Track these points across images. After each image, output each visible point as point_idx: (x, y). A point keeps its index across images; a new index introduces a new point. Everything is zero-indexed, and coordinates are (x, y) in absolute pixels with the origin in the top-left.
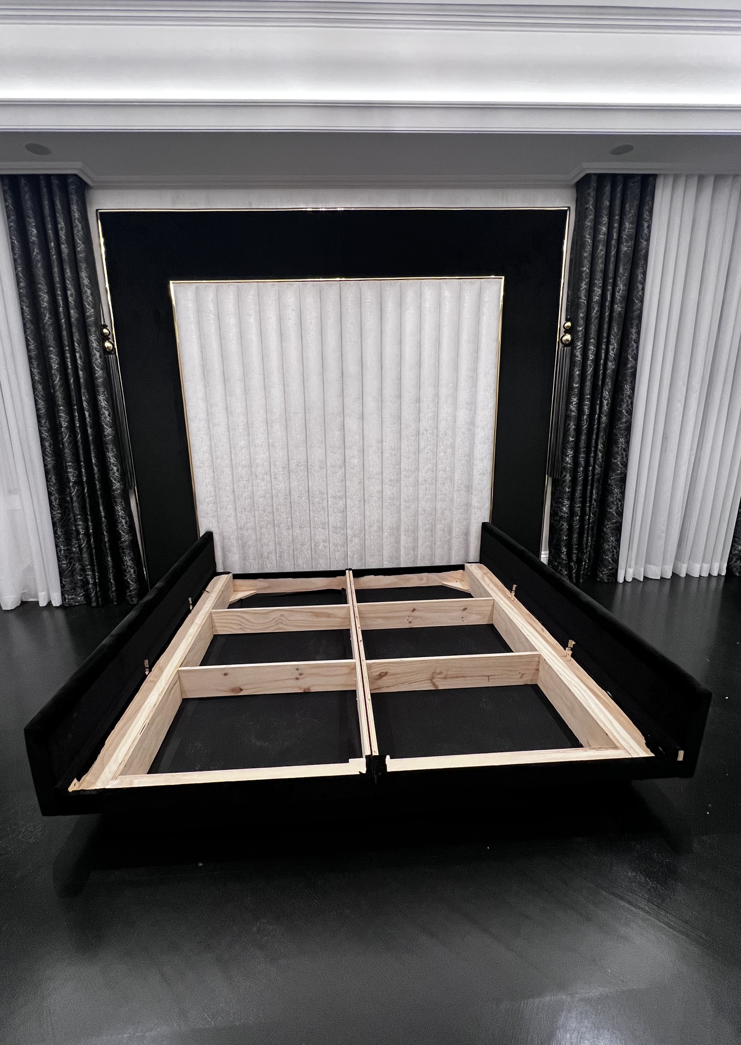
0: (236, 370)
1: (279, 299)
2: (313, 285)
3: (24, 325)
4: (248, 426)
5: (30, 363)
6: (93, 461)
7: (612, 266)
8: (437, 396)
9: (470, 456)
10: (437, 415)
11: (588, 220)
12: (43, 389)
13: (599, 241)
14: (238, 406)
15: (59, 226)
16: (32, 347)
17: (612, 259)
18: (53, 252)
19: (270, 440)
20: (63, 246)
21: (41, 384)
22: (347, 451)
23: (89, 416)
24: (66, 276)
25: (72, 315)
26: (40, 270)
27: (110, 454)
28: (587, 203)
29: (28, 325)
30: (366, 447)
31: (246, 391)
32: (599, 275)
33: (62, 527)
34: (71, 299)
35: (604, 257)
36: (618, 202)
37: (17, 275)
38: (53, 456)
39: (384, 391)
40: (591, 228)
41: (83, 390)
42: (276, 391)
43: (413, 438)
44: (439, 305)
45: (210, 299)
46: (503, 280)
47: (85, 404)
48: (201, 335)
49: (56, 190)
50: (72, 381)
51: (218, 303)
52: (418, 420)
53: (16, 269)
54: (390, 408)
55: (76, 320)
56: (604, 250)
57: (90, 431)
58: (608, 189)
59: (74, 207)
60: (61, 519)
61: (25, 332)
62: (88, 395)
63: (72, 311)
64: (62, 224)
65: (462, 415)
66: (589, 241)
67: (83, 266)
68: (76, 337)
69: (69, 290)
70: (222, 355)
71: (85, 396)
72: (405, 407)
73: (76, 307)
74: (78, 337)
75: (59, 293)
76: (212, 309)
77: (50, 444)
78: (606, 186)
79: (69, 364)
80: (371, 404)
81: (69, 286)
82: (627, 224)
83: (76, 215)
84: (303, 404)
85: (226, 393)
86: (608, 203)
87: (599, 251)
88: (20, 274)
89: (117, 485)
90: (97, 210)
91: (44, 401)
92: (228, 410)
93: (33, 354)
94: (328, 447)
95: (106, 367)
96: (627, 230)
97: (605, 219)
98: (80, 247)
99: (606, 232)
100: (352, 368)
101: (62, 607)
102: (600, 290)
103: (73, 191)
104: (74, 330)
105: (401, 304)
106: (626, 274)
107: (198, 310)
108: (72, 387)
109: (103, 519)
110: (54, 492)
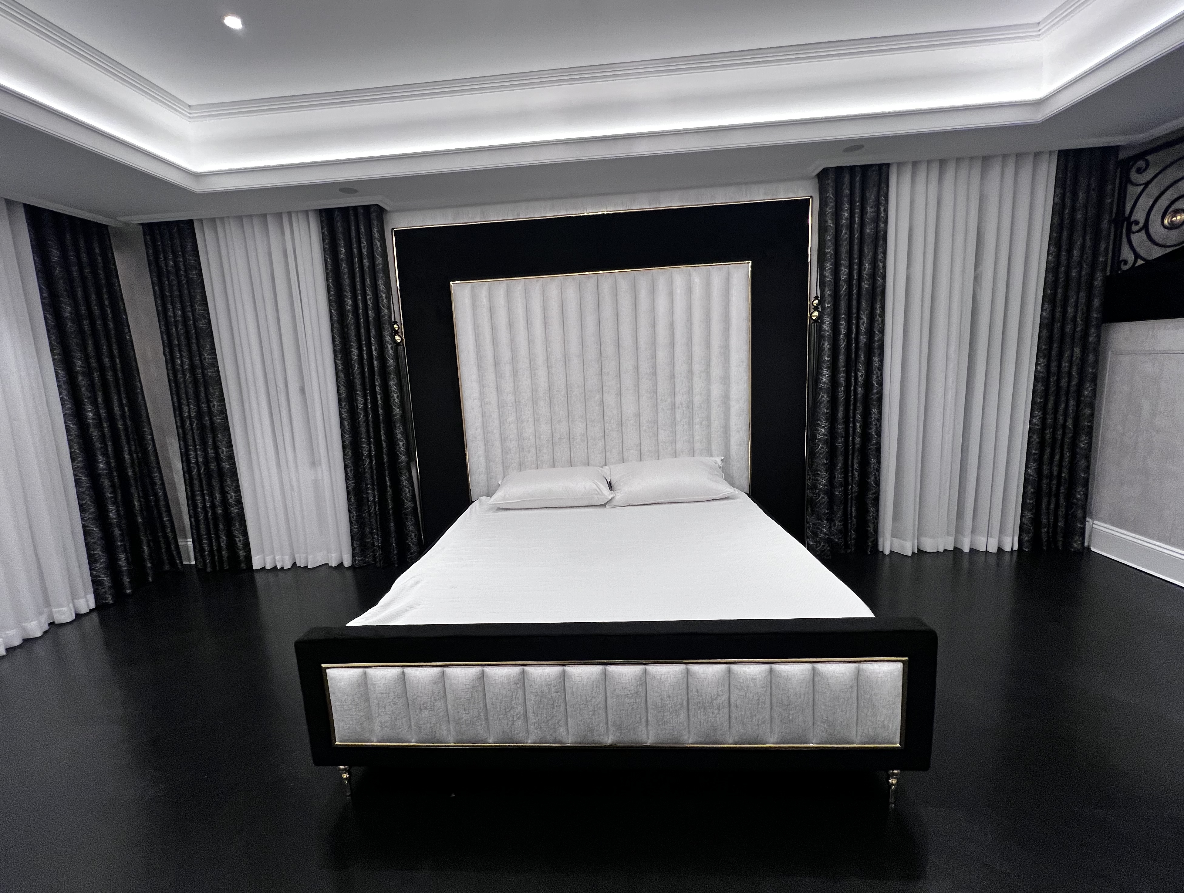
0: (506, 354)
1: (543, 292)
2: (573, 279)
3: (332, 325)
4: (517, 403)
5: (335, 356)
6: (383, 437)
7: (856, 248)
8: (691, 372)
9: (726, 429)
10: (690, 391)
11: (829, 207)
12: (345, 377)
13: (842, 226)
14: (508, 385)
15: (363, 245)
16: (337, 343)
17: (856, 241)
18: (357, 265)
19: (536, 416)
20: (365, 261)
21: (343, 373)
22: (607, 425)
23: (381, 398)
24: (366, 284)
25: (370, 315)
26: (346, 281)
27: (398, 431)
28: (827, 192)
29: (335, 325)
30: (624, 421)
31: (515, 373)
32: (844, 255)
33: (355, 496)
34: (369, 302)
35: (848, 239)
36: (857, 191)
37: (328, 285)
38: (350, 433)
39: (640, 369)
40: (832, 215)
41: (376, 377)
42: (542, 373)
43: (669, 412)
44: (689, 290)
45: (483, 295)
46: (750, 264)
47: (378, 389)
48: (476, 326)
49: (361, 218)
50: (366, 370)
51: (490, 298)
52: (674, 394)
53: (327, 280)
54: (645, 385)
55: (373, 319)
56: (848, 233)
57: (381, 411)
58: (847, 179)
59: (375, 230)
60: (354, 489)
61: (332, 331)
62: (381, 381)
63: (370, 312)
64: (364, 243)
65: (716, 390)
66: (832, 225)
67: (381, 275)
68: (373, 333)
69: (368, 295)
70: (493, 342)
71: (378, 382)
72: (660, 383)
73: (373, 309)
74: (374, 333)
75: (360, 298)
76: (485, 304)
77: (349, 423)
78: (844, 177)
79: (365, 356)
80: (628, 380)
81: (369, 292)
82: (869, 208)
83: (377, 235)
84: (565, 383)
85: (496, 376)
86: (848, 192)
87: (843, 234)
88: (331, 285)
89: (403, 458)
90: (393, 229)
91: (345, 387)
92: (499, 390)
93: (338, 348)
94: (588, 422)
95: (396, 357)
96: (868, 214)
97: (846, 206)
98: (379, 260)
99: (849, 217)
100: (609, 349)
101: (352, 568)
102: (847, 270)
103: (375, 218)
104: (371, 327)
105: (653, 291)
106: (871, 254)
107: (473, 305)
108: (367, 374)
109: (389, 488)
110: (350, 465)
